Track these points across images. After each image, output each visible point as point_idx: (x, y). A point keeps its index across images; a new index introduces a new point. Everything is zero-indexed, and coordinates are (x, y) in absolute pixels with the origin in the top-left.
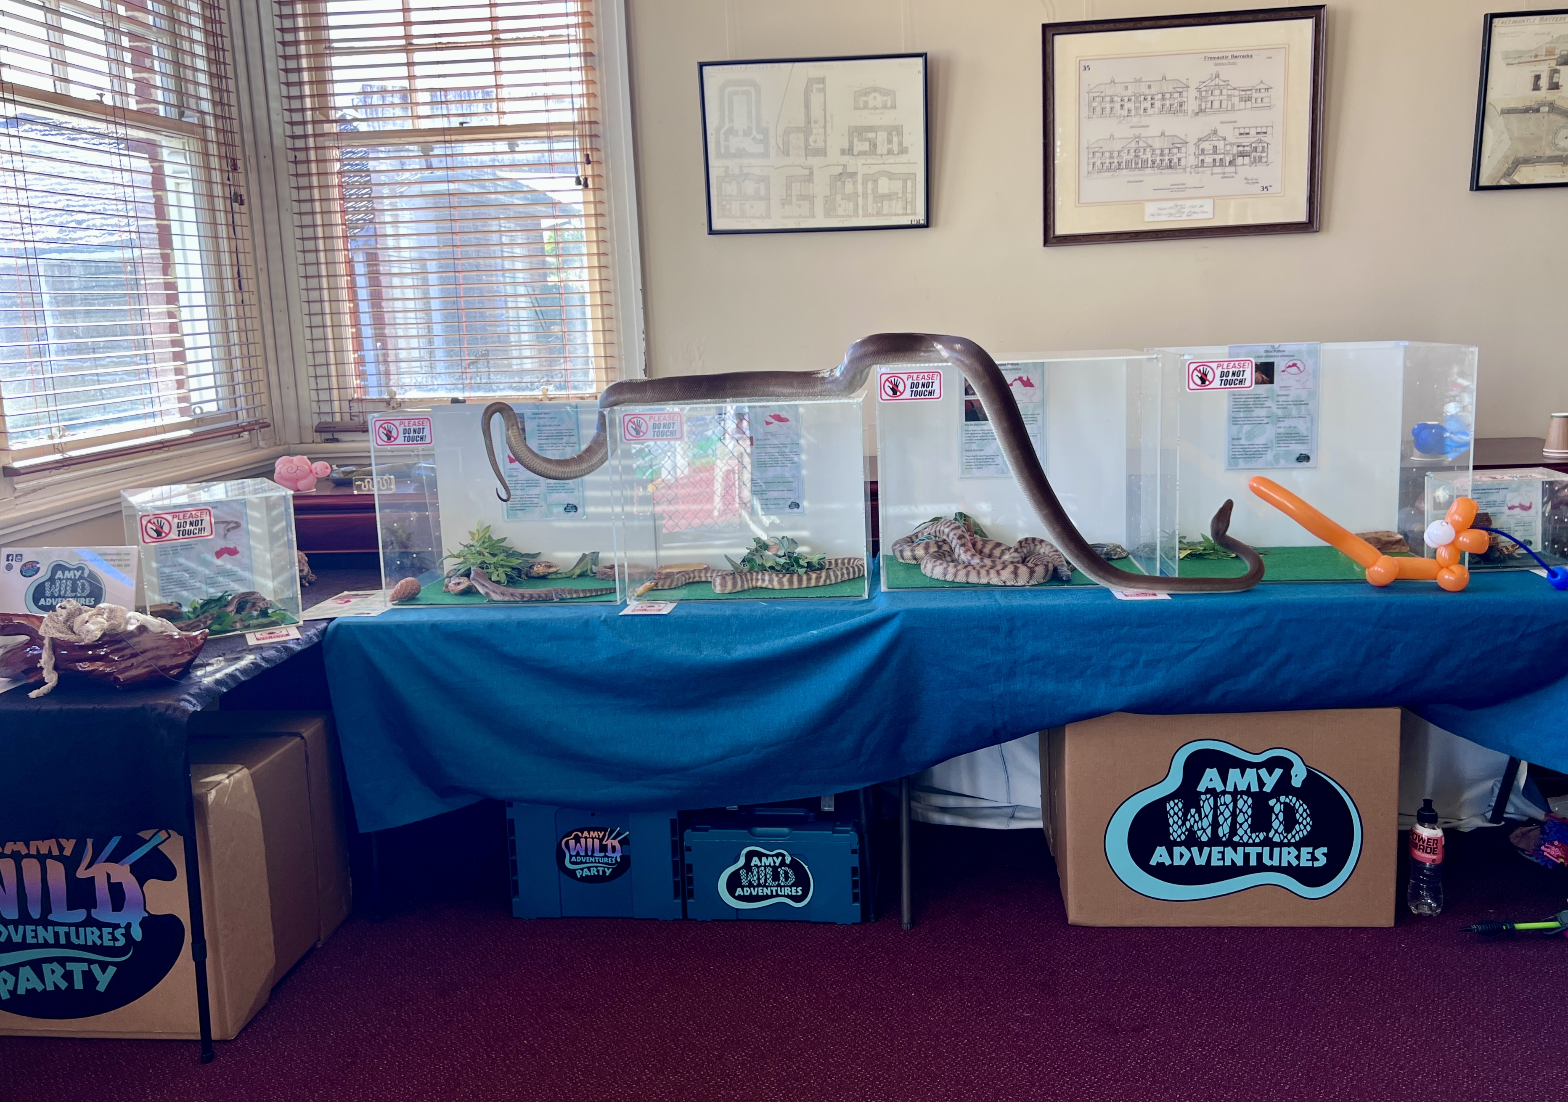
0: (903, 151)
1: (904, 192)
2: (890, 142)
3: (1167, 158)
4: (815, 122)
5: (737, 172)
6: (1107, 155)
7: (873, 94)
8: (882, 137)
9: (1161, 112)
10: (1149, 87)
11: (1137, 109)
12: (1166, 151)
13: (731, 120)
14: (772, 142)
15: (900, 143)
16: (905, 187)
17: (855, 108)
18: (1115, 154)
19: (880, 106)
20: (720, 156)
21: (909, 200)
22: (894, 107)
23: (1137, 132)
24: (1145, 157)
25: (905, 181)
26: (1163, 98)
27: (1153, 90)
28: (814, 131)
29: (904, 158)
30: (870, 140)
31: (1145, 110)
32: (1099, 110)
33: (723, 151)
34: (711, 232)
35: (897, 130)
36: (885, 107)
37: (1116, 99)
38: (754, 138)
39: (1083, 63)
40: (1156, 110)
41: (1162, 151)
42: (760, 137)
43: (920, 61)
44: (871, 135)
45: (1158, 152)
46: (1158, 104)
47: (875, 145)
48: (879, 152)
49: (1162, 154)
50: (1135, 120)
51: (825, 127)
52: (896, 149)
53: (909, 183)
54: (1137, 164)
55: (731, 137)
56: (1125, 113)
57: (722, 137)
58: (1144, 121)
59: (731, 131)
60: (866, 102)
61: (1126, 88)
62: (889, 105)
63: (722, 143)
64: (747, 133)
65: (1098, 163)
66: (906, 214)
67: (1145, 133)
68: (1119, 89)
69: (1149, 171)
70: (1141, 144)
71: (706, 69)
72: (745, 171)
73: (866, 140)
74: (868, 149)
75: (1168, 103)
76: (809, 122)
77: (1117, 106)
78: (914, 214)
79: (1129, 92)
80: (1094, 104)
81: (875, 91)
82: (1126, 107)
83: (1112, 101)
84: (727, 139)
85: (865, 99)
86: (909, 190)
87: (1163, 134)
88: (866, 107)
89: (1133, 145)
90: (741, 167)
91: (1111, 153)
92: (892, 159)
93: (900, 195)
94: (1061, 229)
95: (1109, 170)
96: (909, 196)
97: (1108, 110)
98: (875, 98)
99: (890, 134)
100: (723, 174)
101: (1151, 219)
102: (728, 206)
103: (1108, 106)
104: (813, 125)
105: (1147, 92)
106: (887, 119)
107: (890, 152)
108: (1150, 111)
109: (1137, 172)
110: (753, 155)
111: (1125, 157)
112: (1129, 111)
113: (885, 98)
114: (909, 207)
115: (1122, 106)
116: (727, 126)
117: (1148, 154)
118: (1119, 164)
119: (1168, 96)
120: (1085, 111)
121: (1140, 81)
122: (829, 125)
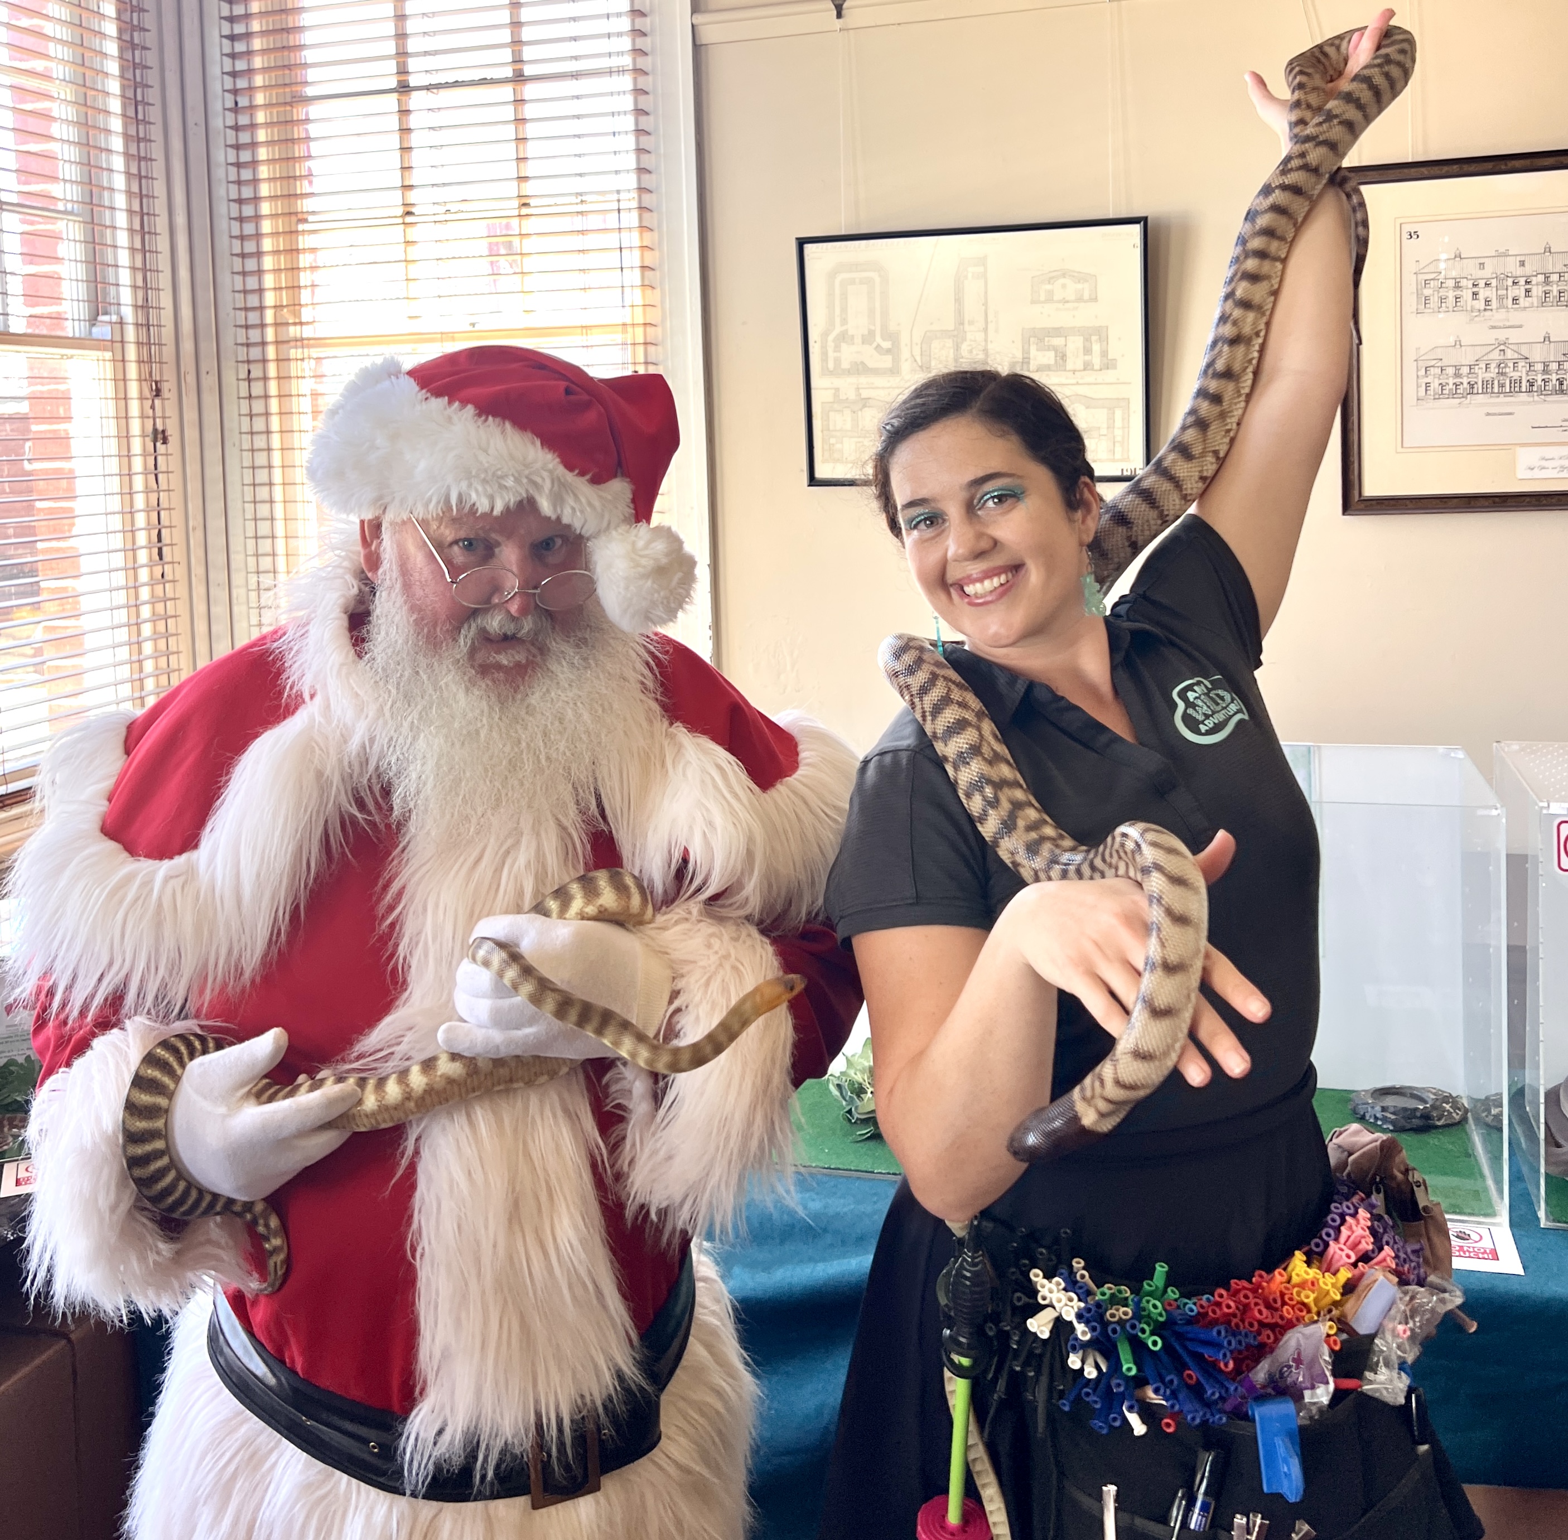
0: (1109, 365)
1: (1111, 427)
2: (1087, 351)
3: (1554, 377)
4: (971, 323)
5: (852, 396)
6: (1451, 371)
7: (1062, 281)
8: (1075, 344)
9: (1543, 303)
10: (1522, 264)
11: (1500, 298)
12: (1554, 366)
13: (844, 321)
14: (905, 353)
15: (1104, 354)
16: (1111, 419)
17: (1033, 302)
18: (1465, 370)
19: (1072, 297)
20: (826, 372)
21: (1119, 438)
22: (1094, 299)
23: (1502, 335)
24: (1516, 375)
25: (1111, 410)
26: (1547, 281)
27: (1528, 270)
28: (969, 336)
29: (1110, 375)
30: (1055, 349)
31: (1515, 300)
32: (1434, 301)
33: (831, 365)
34: (813, 481)
35: (1101, 333)
36: (1080, 299)
37: (1464, 283)
38: (878, 346)
39: (1407, 228)
40: (1534, 300)
41: (1546, 365)
42: (886, 345)
43: (1136, 229)
44: (1058, 341)
45: (1539, 367)
46: (1537, 291)
47: (1064, 357)
48: (1070, 366)
49: (1546, 371)
50: (1498, 316)
51: (986, 330)
52: (1096, 361)
53: (1118, 413)
54: (1502, 386)
55: (844, 346)
56: (1480, 304)
57: (831, 345)
58: (1515, 317)
59: (844, 337)
60: (1051, 293)
61: (1482, 265)
62: (1086, 296)
63: (831, 354)
64: (868, 338)
65: (1435, 385)
66: (1114, 460)
67: (1514, 336)
68: (1471, 269)
69: (1523, 397)
70: (1509, 354)
71: (808, 248)
72: (865, 394)
73: (1049, 348)
74: (1052, 362)
75: (1555, 289)
76: (962, 324)
77: (1467, 294)
78: (1127, 459)
79: (1487, 273)
80: (1427, 292)
81: (1064, 275)
82: (1484, 293)
83: (1457, 286)
84: (837, 349)
85: (1049, 287)
86: (1118, 423)
87: (1547, 339)
88: (1050, 299)
89: (1496, 355)
90: (858, 389)
91: (1457, 368)
92: (1090, 377)
93: (1104, 431)
94: (1373, 486)
95: (1453, 395)
96: (1118, 432)
97: (1451, 300)
98: (1064, 286)
99: (1087, 340)
100: (831, 400)
101: (1529, 474)
102: (838, 446)
103: (1451, 295)
104: (967, 327)
105: (1519, 271)
106: (1084, 316)
107: (1087, 367)
108: (1523, 302)
109: (1502, 399)
110: (876, 372)
111: (1481, 375)
112: (1487, 302)
113: (1079, 286)
114: (1118, 449)
115: (1475, 294)
116: (838, 329)
117: (1522, 372)
118: (1472, 386)
119: (1555, 277)
120: (1411, 302)
121: (1505, 255)
122: (991, 327)
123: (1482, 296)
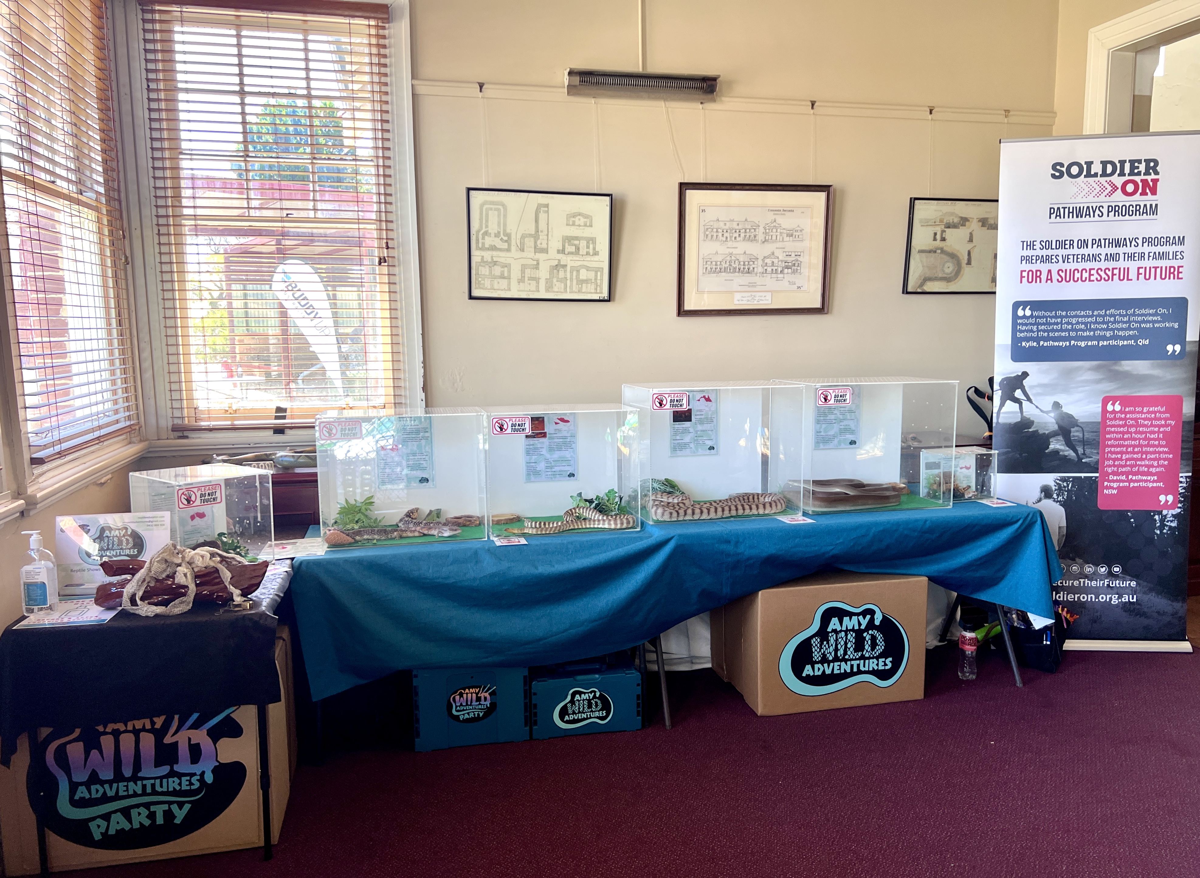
0: (596, 253)
1: (596, 279)
2: (588, 247)
3: (747, 267)
4: (542, 231)
5: (490, 260)
6: (714, 263)
7: (579, 217)
8: (583, 244)
9: (744, 240)
10: (738, 225)
11: (731, 237)
12: (747, 263)
13: (487, 226)
14: (513, 242)
15: (594, 249)
16: (596, 276)
17: (567, 225)
18: (719, 263)
19: (583, 224)
20: (478, 248)
21: (599, 284)
22: (591, 226)
23: (731, 250)
24: (734, 266)
25: (596, 272)
26: (745, 232)
27: (740, 227)
28: (541, 237)
29: (596, 258)
30: (575, 245)
31: (735, 238)
32: (710, 236)
33: (480, 245)
34: (471, 298)
35: (591, 240)
36: (585, 225)
37: (719, 230)
38: (502, 239)
39: (702, 208)
40: (741, 238)
41: (744, 263)
42: (505, 238)
43: (608, 199)
44: (576, 242)
45: (742, 263)
46: (742, 235)
47: (579, 249)
48: (581, 253)
49: (744, 265)
50: (730, 244)
51: (548, 235)
52: (591, 252)
53: (599, 274)
54: (730, 269)
55: (486, 237)
56: (724, 239)
57: (480, 236)
58: (735, 244)
59: (486, 233)
60: (574, 222)
61: (725, 224)
62: (588, 224)
63: (481, 241)
64: (497, 235)
65: (709, 268)
66: (597, 293)
67: (735, 251)
68: (721, 225)
69: (737, 274)
70: (733, 258)
71: (472, 193)
72: (495, 259)
73: (573, 245)
74: (574, 251)
75: (748, 235)
76: (538, 232)
77: (720, 235)
78: (602, 293)
79: (727, 227)
80: (707, 233)
81: (579, 215)
82: (725, 235)
83: (717, 232)
84: (483, 238)
85: (573, 219)
86: (599, 278)
87: (745, 253)
88: (574, 225)
89: (728, 258)
90: (492, 257)
91: (716, 262)
92: (588, 258)
93: (593, 281)
94: (687, 307)
95: (715, 272)
96: (599, 282)
97: (715, 236)
98: (579, 219)
99: (588, 243)
100: (480, 261)
101: (737, 303)
102: (482, 282)
103: (715, 234)
104: (540, 233)
105: (737, 227)
106: (587, 233)
107: (588, 254)
108: (738, 239)
109: (730, 274)
110: (500, 250)
111: (724, 265)
112: (727, 238)
113: (586, 220)
114: (598, 288)
115: (723, 235)
116: (484, 230)
117: (737, 265)
118: (721, 269)
119: (748, 231)
120: (702, 235)
121: (732, 221)
122: (550, 234)
123: (725, 236)
